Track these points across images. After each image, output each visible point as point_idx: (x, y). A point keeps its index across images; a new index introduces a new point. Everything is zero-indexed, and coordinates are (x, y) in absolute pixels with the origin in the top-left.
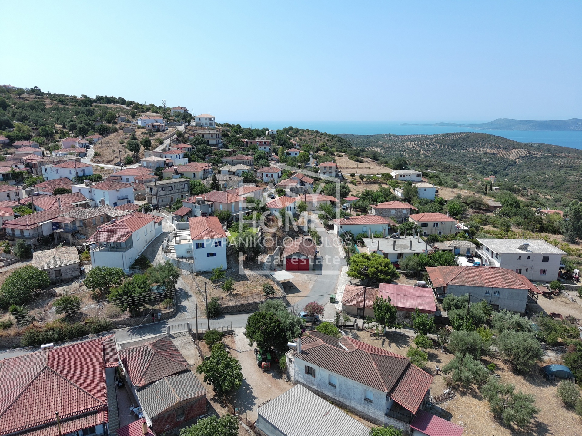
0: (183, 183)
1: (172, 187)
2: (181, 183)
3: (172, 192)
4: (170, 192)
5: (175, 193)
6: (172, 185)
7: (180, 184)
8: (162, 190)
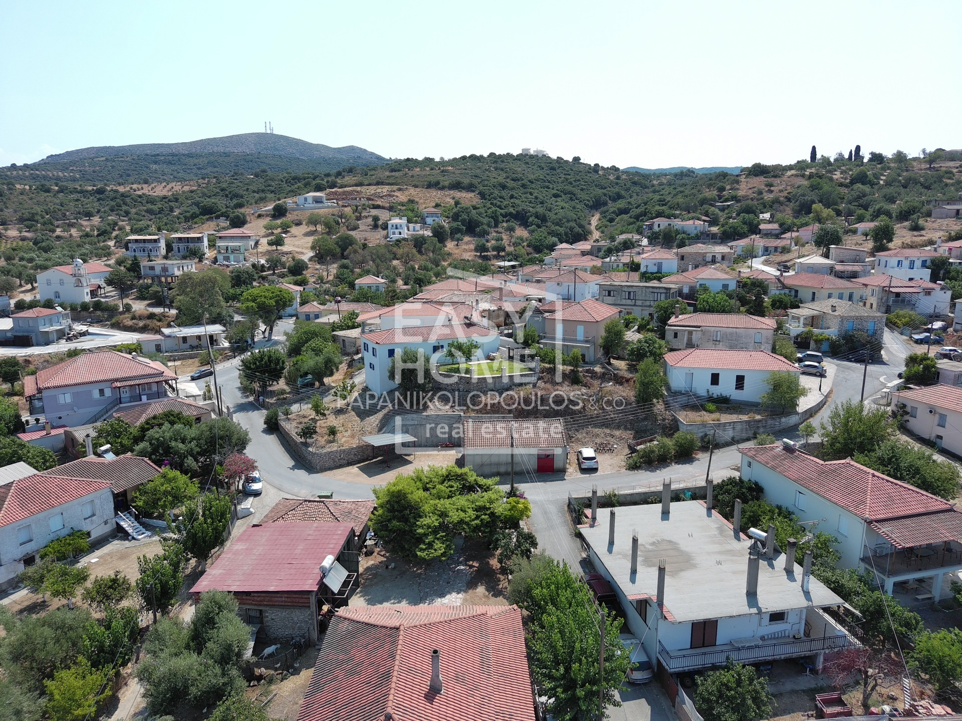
0: (655, 290)
1: (629, 293)
2: (651, 290)
3: (629, 302)
4: (624, 302)
5: (635, 305)
6: (631, 290)
7: (648, 290)
8: (609, 295)
